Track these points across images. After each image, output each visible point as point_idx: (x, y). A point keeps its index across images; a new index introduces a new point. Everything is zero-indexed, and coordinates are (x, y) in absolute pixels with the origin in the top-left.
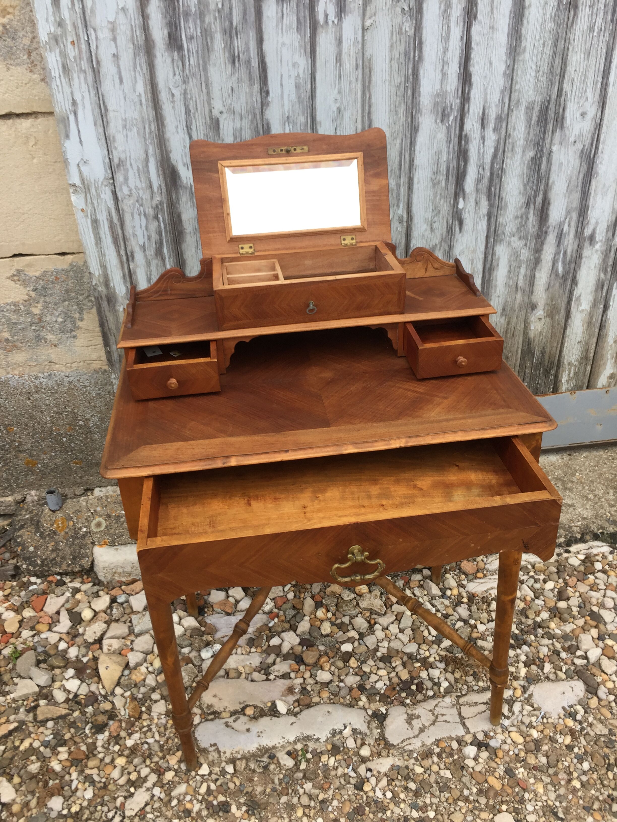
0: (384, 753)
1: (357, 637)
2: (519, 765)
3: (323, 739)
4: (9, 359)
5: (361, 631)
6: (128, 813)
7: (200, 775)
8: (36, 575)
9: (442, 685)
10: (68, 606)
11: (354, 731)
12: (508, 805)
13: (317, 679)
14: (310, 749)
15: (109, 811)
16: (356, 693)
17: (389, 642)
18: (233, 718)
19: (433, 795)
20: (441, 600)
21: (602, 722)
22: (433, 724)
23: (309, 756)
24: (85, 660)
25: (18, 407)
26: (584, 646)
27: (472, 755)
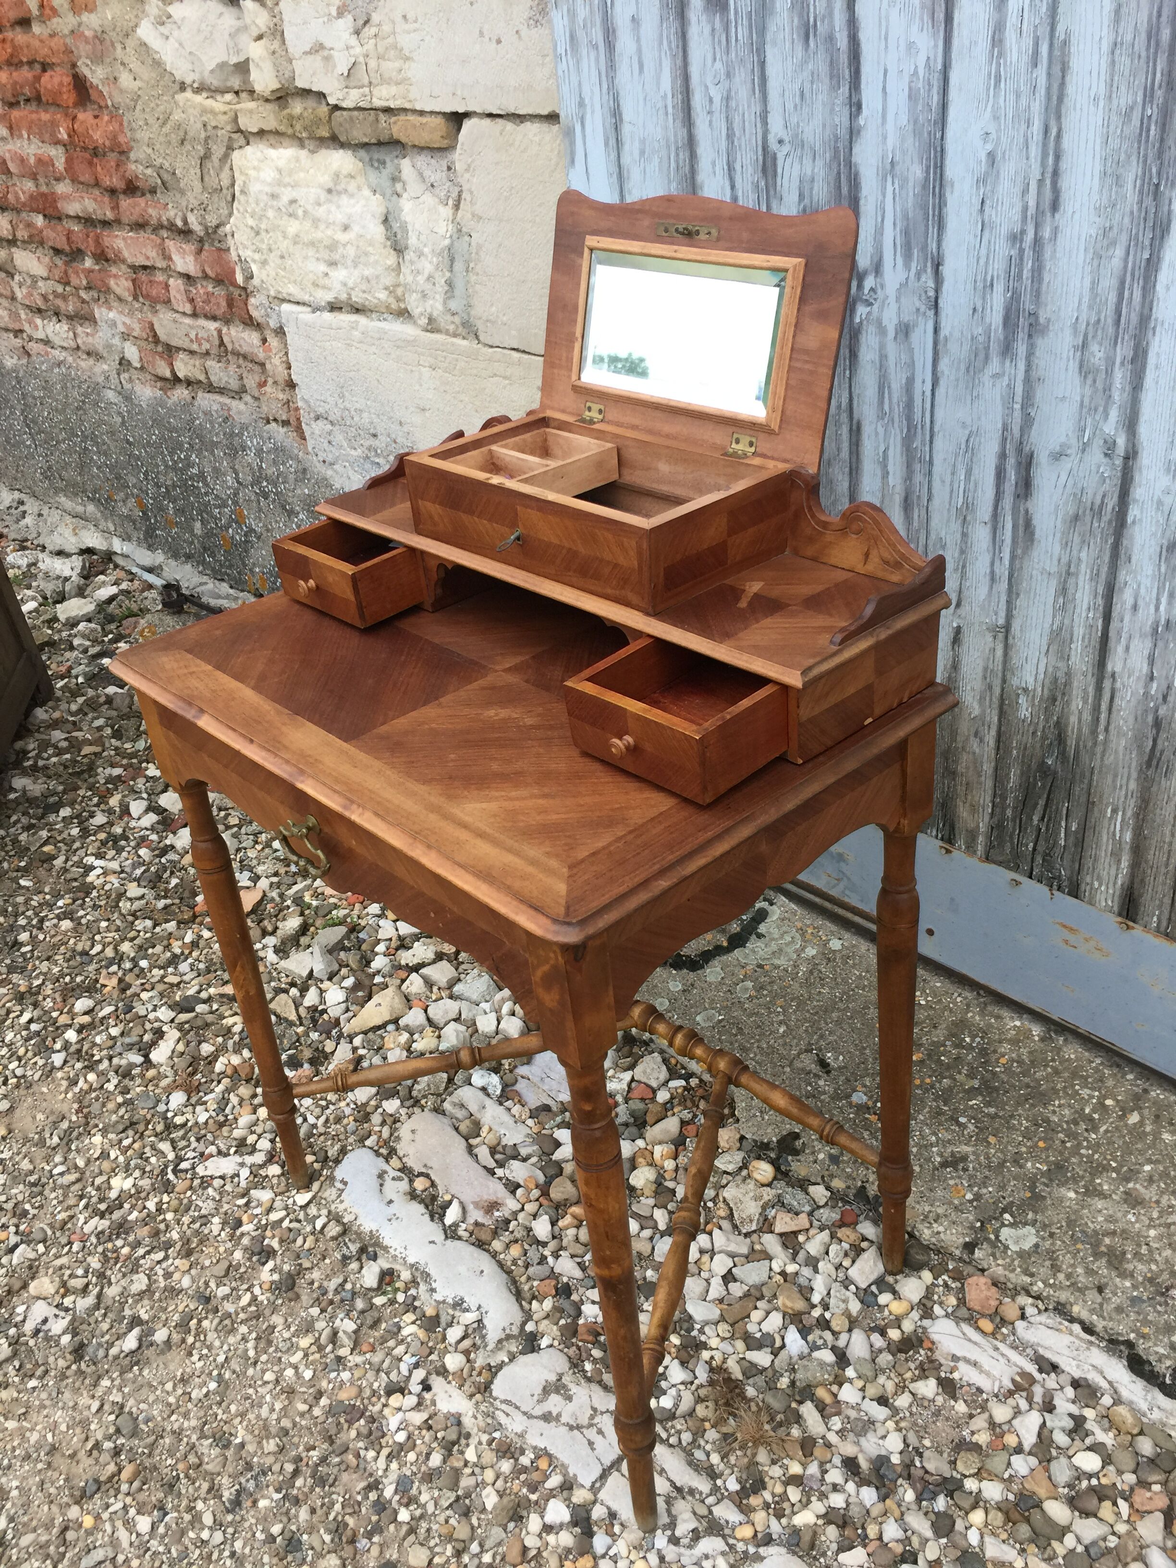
0: (469, 1389)
3: (438, 1297)
6: (200, 1168)
7: (294, 1200)
11: (480, 1325)
13: (534, 1224)
15: (194, 1150)
16: (550, 1288)
18: (398, 1174)
19: (438, 1499)
20: (855, 1297)
22: (571, 1428)
23: (401, 1297)
24: (376, 980)
27: (550, 1521)
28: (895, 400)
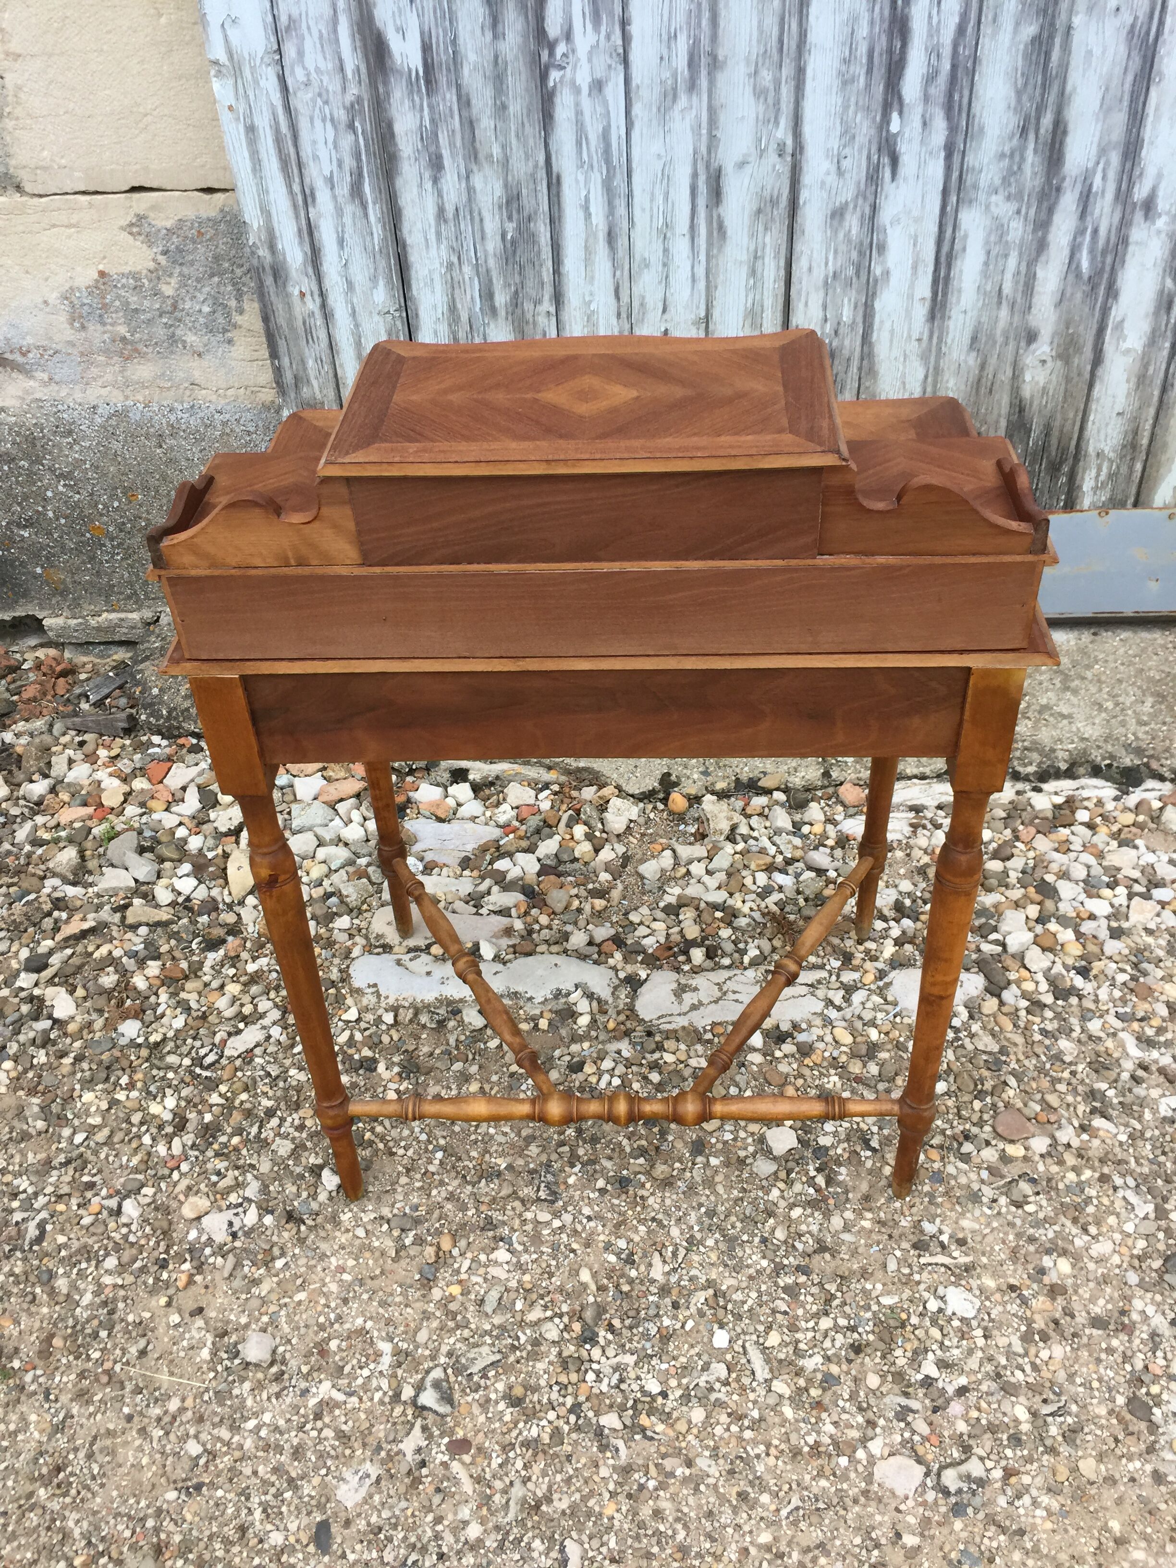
2: (832, 1072)
3: (539, 999)
4: (128, 373)
6: (227, 1052)
7: (343, 1022)
8: (159, 733)
9: (749, 953)
10: (200, 781)
11: (590, 995)
15: (202, 1046)
16: (608, 947)
17: (685, 888)
18: (410, 955)
20: (791, 837)
21: (993, 1036)
22: (716, 1002)
24: (210, 855)
25: (143, 459)
26: (1004, 927)
28: (593, 149)
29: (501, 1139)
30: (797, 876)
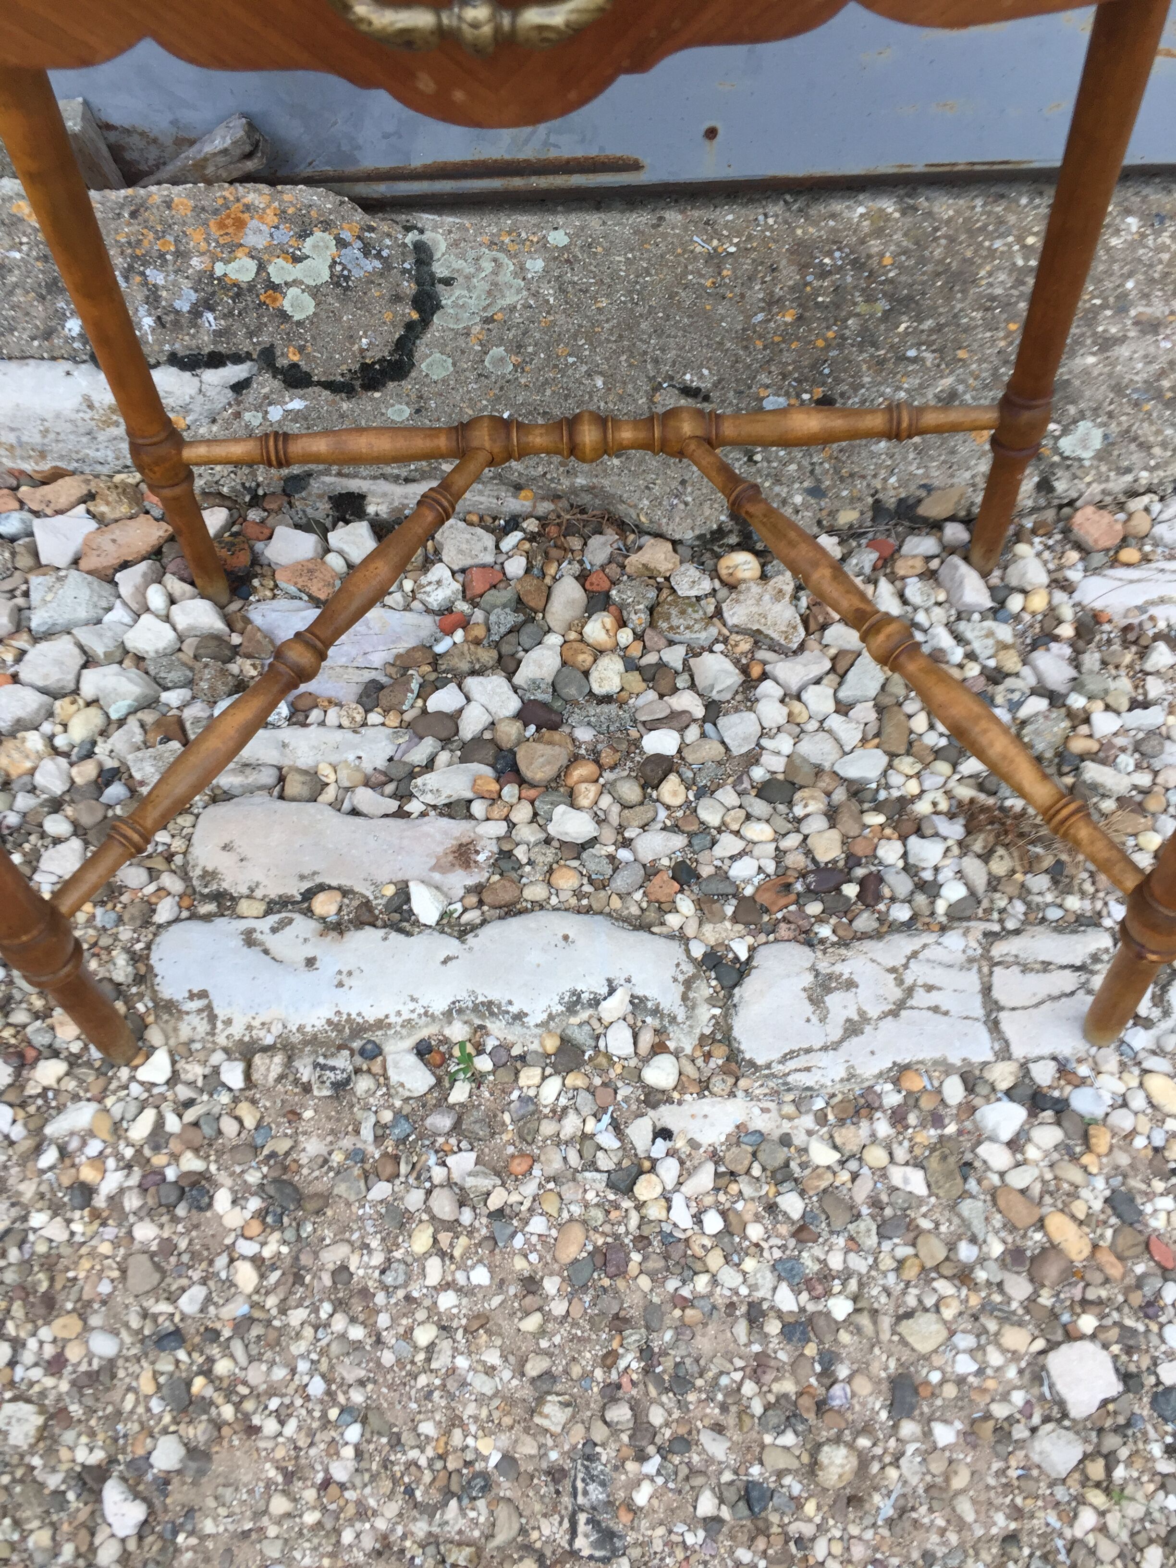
0: (718, 1085)
1: (699, 712)
2: (1159, 1185)
3: (537, 1017)
5: (715, 695)
7: (142, 1084)
9: (944, 891)
11: (637, 1003)
12: (1102, 1317)
13: (552, 829)
14: (490, 1044)
16: (664, 886)
17: (797, 739)
18: (273, 919)
19: (854, 1244)
20: (989, 624)
23: (484, 1063)
27: (1006, 1135)
29: (482, 1384)
30: (1014, 707)
